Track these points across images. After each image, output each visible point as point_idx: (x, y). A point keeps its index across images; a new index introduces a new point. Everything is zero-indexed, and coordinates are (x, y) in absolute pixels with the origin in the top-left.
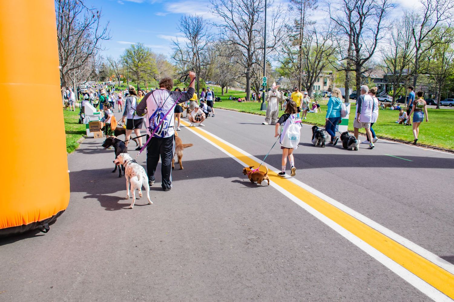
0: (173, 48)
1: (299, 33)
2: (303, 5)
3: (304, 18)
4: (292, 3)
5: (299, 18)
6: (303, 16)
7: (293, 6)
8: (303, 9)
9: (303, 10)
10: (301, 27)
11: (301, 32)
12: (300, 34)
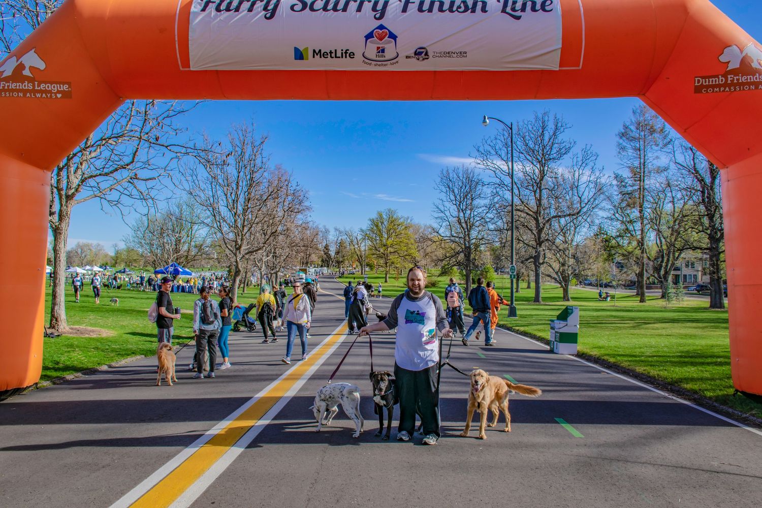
0: (436, 217)
1: (636, 188)
2: (642, 143)
3: (644, 163)
4: (624, 141)
5: (636, 164)
6: (642, 161)
7: (624, 144)
8: (642, 147)
9: (643, 151)
10: (640, 178)
11: (640, 186)
12: (640, 189)
